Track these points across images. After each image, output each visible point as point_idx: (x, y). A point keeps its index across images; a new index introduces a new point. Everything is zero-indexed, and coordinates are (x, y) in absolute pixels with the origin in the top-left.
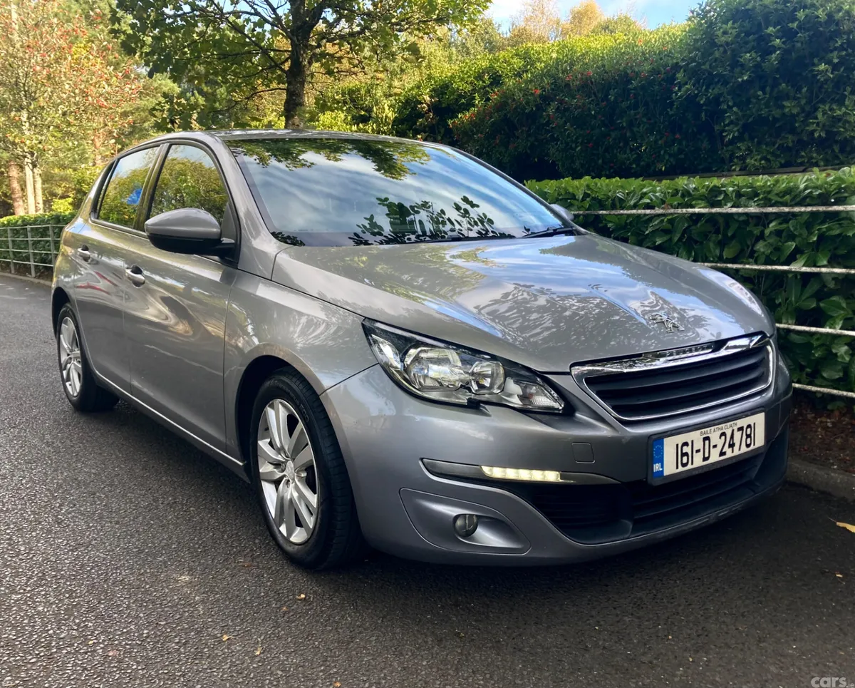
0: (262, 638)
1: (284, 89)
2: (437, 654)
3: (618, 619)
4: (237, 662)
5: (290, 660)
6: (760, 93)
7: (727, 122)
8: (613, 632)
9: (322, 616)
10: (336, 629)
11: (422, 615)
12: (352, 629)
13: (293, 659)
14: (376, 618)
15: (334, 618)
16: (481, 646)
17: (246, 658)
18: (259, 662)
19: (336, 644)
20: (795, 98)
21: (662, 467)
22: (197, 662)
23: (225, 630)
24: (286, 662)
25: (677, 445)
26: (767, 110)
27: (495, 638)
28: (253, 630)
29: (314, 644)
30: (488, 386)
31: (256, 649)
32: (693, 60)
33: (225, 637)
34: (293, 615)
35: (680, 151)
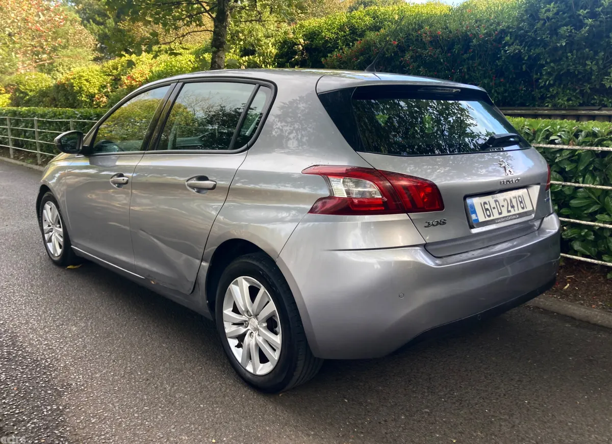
1: (211, 31)
7: (544, 73)
20: (594, 59)
26: (574, 66)
32: (521, 28)
35: (505, 91)
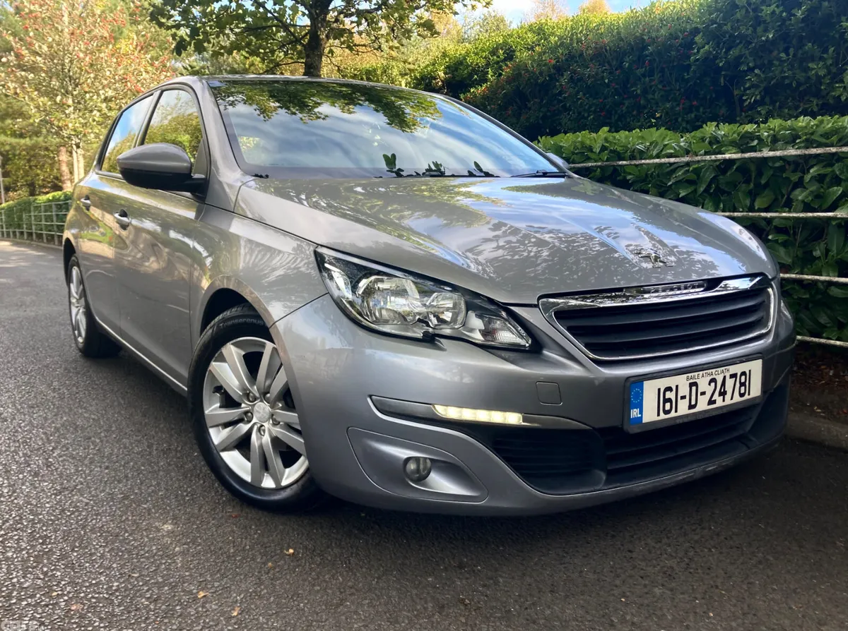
0: (242, 596)
2: (438, 623)
3: (646, 590)
4: (211, 623)
5: (270, 623)
6: (783, 55)
7: (747, 85)
8: (642, 605)
9: (310, 574)
10: (325, 589)
11: (421, 576)
12: (342, 590)
13: (273, 623)
14: (369, 578)
15: (324, 576)
16: (488, 615)
17: (222, 618)
18: (235, 624)
19: (324, 607)
20: (821, 59)
21: (641, 412)
22: (166, 621)
23: (203, 585)
24: (265, 626)
25: (659, 390)
26: (790, 72)
27: (505, 607)
28: (233, 587)
29: (299, 605)
30: (449, 319)
31: (234, 609)
32: (713, 22)
33: (202, 594)
34: (278, 572)
